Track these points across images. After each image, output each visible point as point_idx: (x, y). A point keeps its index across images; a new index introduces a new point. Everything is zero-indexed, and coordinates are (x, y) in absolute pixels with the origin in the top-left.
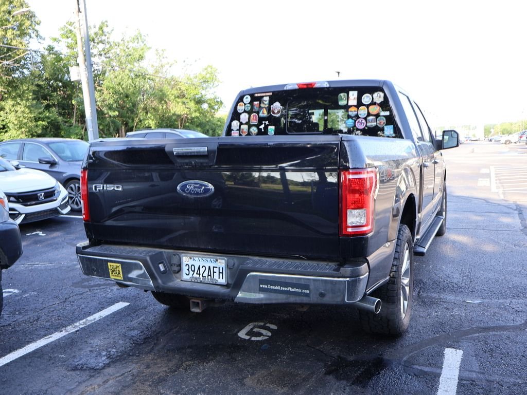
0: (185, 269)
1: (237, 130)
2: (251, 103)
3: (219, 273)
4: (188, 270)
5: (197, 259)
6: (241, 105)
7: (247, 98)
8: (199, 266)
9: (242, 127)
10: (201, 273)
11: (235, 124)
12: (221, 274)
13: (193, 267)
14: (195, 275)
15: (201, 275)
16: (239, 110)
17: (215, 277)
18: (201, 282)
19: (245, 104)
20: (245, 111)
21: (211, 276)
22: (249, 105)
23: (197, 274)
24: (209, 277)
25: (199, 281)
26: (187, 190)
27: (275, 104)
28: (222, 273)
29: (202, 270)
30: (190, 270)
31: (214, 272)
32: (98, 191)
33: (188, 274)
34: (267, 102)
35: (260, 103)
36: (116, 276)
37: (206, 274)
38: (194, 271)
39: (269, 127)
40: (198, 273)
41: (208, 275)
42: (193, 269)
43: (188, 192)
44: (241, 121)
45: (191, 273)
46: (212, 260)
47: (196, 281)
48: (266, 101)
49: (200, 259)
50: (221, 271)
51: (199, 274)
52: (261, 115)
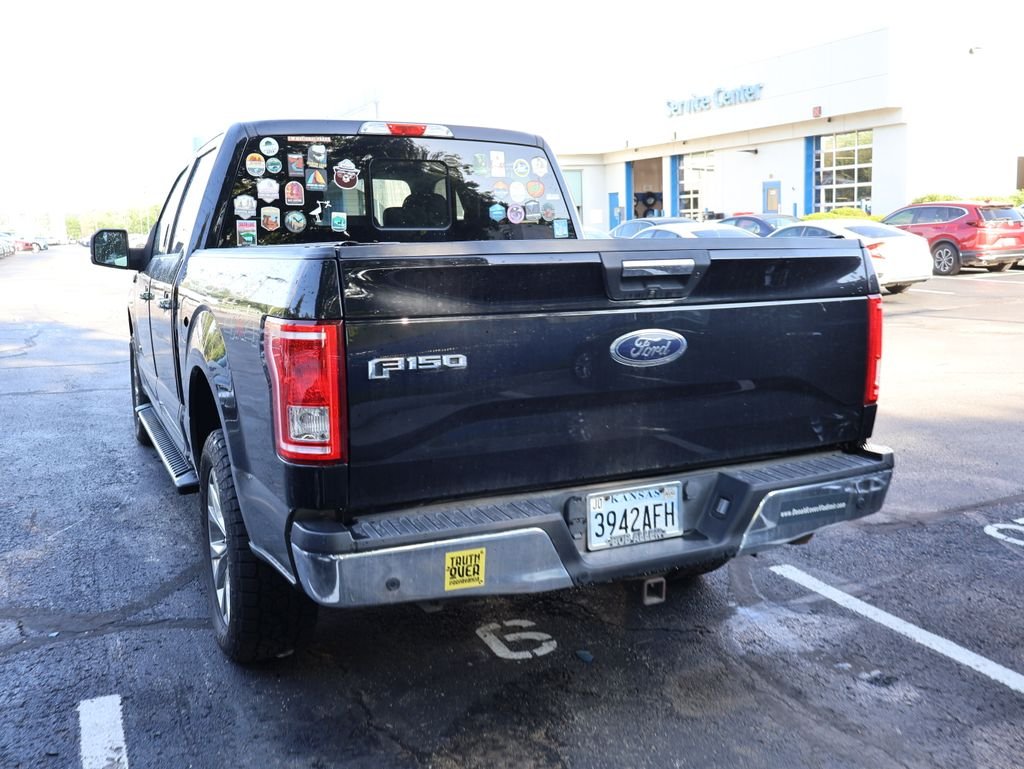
0: (594, 525)
1: (252, 218)
2: (282, 156)
3: (667, 513)
4: (602, 525)
5: (620, 497)
6: (254, 159)
7: (268, 143)
8: (626, 511)
9: (265, 211)
10: (629, 525)
11: (244, 204)
12: (669, 517)
13: (611, 515)
14: (618, 532)
15: (629, 530)
16: (253, 170)
17: (658, 526)
18: (632, 544)
19: (266, 158)
20: (267, 175)
21: (649, 525)
22: (276, 160)
23: (621, 528)
24: (647, 528)
25: (628, 543)
26: (635, 352)
27: (341, 164)
28: (672, 514)
29: (631, 518)
30: (605, 524)
31: (655, 515)
32: (386, 376)
33: (600, 533)
34: (323, 158)
35: (305, 160)
36: (463, 581)
37: (639, 525)
38: (614, 525)
39: (334, 215)
40: (623, 525)
41: (645, 524)
42: (612, 521)
43: (638, 354)
44: (260, 196)
45: (608, 529)
46: (652, 492)
47: (621, 544)
48: (319, 155)
49: (628, 496)
50: (669, 511)
51: (626, 528)
52: (310, 184)
